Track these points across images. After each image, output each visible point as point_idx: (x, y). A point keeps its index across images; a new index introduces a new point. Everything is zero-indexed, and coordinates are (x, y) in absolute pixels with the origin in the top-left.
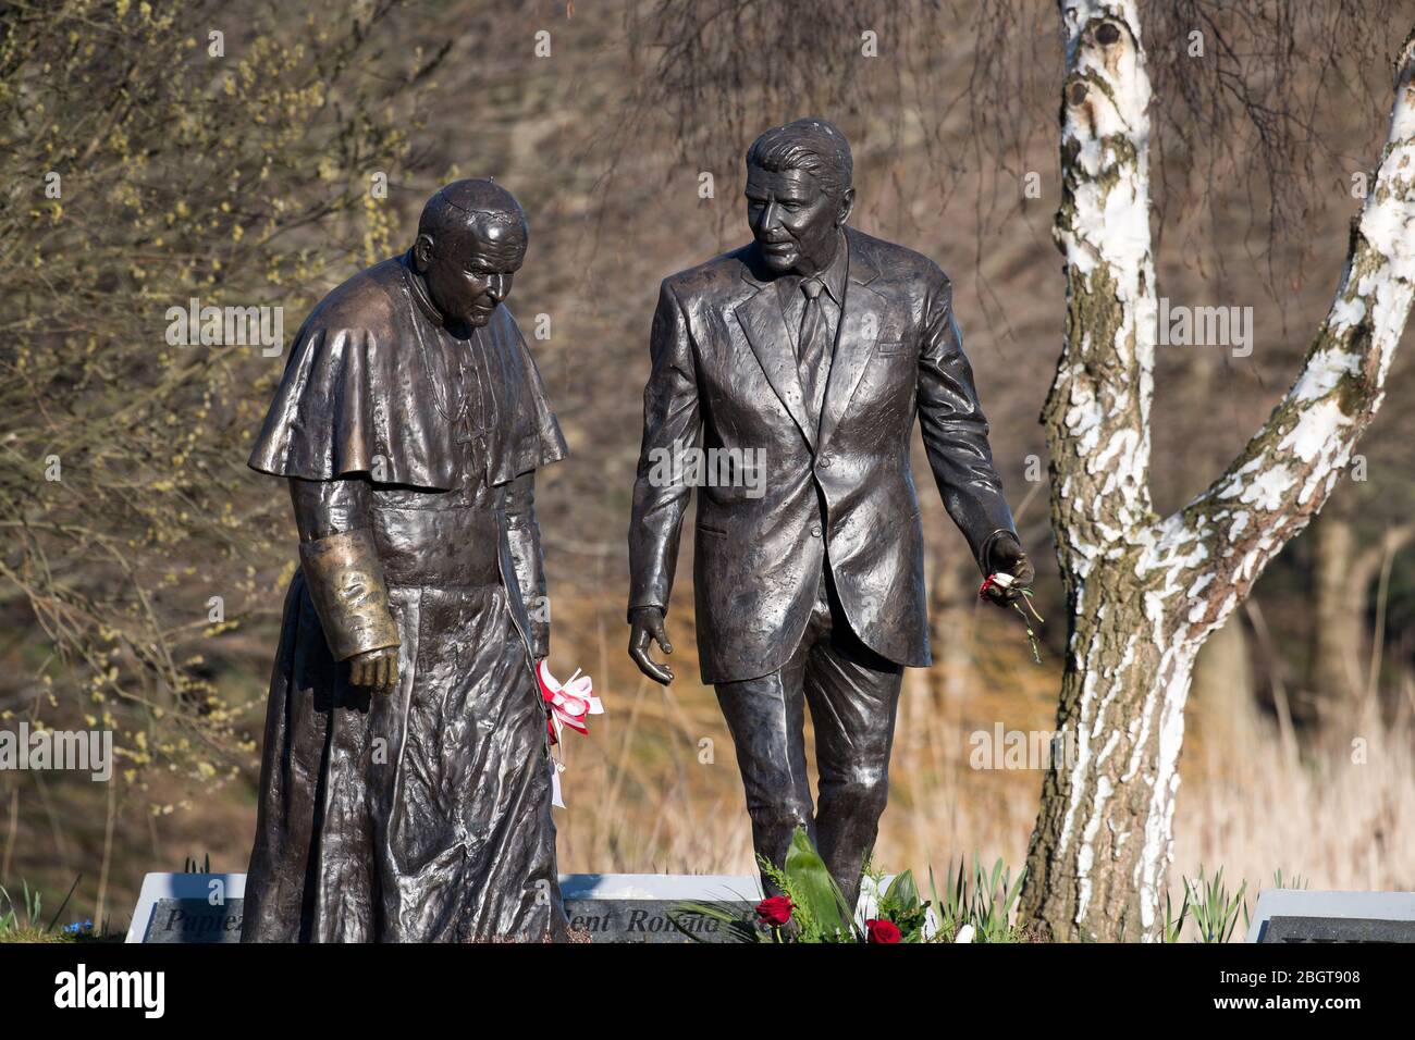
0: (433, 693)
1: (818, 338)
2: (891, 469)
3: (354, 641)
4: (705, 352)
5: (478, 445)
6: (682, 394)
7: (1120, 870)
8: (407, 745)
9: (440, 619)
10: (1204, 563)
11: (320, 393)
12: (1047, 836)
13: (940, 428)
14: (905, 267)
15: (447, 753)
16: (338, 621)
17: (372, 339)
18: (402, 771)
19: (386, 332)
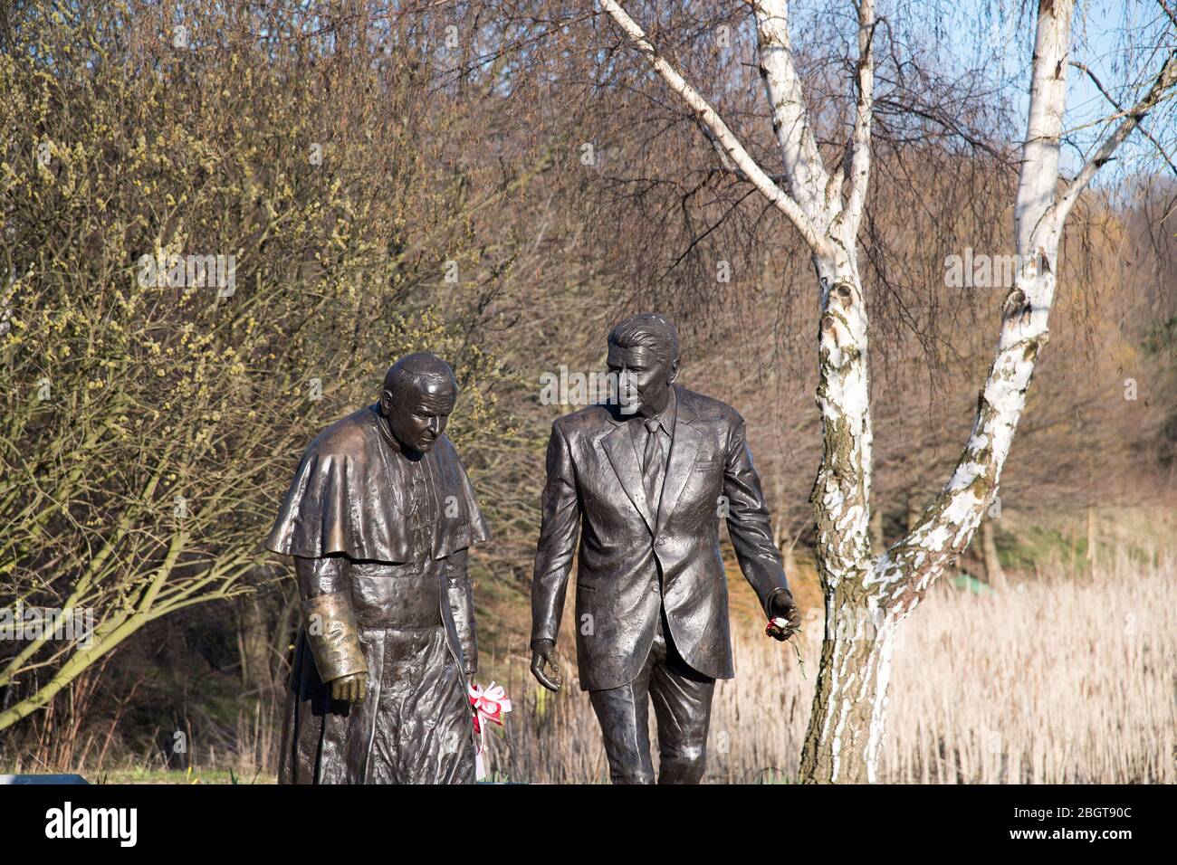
0: (394, 702)
1: (656, 458)
2: (705, 547)
3: (334, 669)
4: (581, 468)
5: (425, 533)
6: (567, 497)
7: (856, 751)
8: (376, 738)
9: (399, 651)
10: (900, 580)
11: (313, 498)
12: (815, 731)
13: (738, 518)
14: (714, 412)
15: (403, 743)
16: (323, 655)
17: (350, 461)
18: (372, 756)
19: (360, 457)
